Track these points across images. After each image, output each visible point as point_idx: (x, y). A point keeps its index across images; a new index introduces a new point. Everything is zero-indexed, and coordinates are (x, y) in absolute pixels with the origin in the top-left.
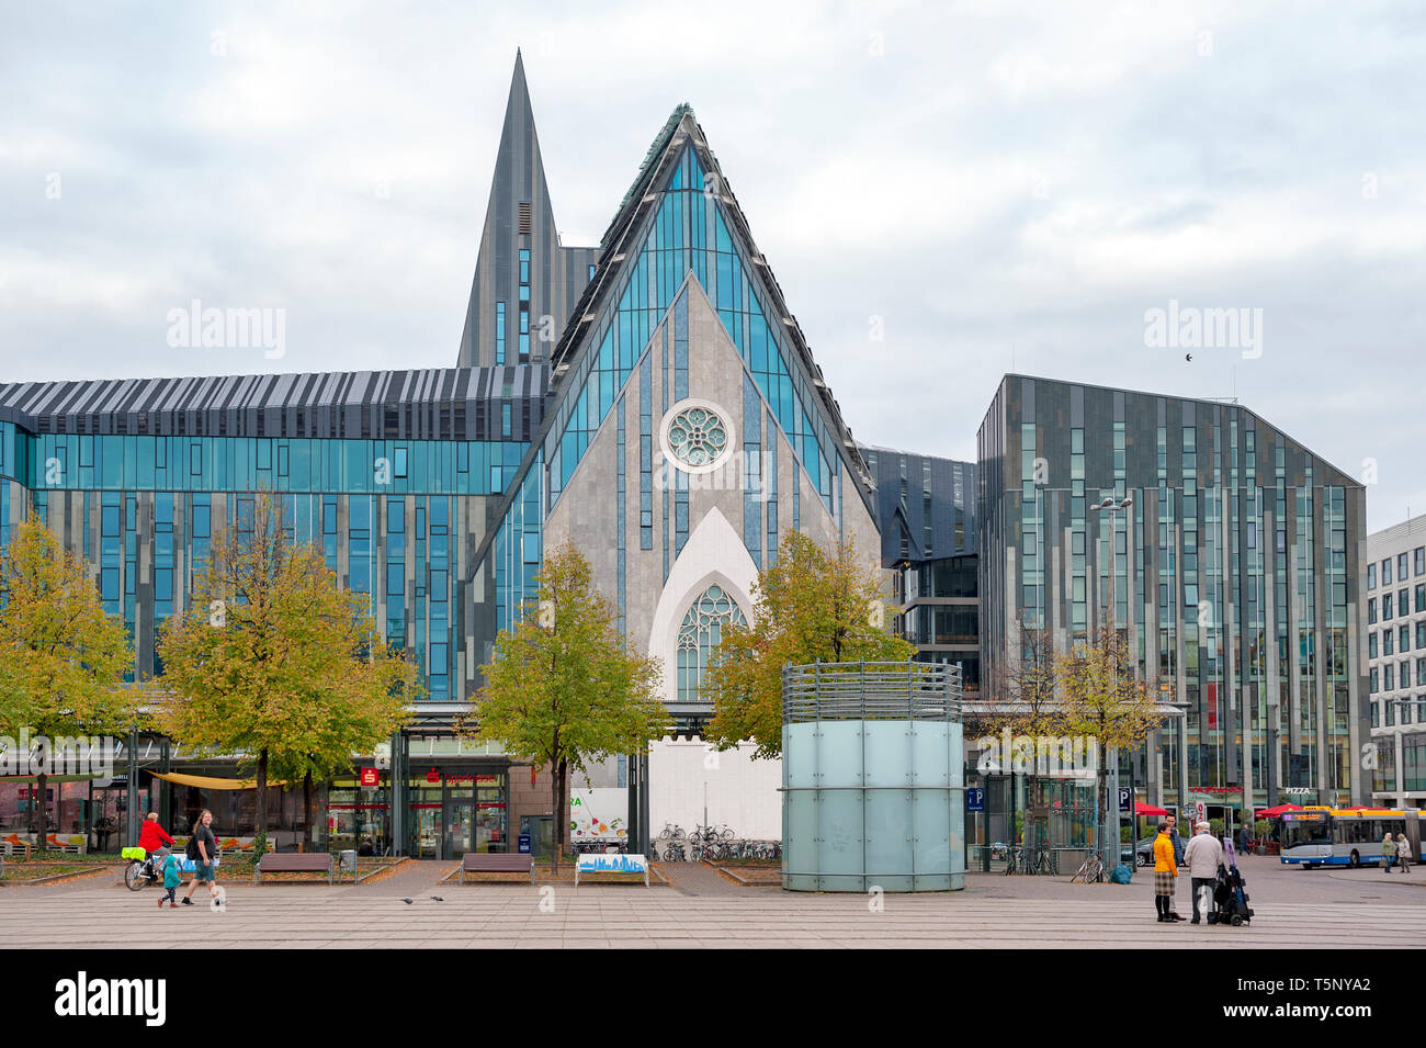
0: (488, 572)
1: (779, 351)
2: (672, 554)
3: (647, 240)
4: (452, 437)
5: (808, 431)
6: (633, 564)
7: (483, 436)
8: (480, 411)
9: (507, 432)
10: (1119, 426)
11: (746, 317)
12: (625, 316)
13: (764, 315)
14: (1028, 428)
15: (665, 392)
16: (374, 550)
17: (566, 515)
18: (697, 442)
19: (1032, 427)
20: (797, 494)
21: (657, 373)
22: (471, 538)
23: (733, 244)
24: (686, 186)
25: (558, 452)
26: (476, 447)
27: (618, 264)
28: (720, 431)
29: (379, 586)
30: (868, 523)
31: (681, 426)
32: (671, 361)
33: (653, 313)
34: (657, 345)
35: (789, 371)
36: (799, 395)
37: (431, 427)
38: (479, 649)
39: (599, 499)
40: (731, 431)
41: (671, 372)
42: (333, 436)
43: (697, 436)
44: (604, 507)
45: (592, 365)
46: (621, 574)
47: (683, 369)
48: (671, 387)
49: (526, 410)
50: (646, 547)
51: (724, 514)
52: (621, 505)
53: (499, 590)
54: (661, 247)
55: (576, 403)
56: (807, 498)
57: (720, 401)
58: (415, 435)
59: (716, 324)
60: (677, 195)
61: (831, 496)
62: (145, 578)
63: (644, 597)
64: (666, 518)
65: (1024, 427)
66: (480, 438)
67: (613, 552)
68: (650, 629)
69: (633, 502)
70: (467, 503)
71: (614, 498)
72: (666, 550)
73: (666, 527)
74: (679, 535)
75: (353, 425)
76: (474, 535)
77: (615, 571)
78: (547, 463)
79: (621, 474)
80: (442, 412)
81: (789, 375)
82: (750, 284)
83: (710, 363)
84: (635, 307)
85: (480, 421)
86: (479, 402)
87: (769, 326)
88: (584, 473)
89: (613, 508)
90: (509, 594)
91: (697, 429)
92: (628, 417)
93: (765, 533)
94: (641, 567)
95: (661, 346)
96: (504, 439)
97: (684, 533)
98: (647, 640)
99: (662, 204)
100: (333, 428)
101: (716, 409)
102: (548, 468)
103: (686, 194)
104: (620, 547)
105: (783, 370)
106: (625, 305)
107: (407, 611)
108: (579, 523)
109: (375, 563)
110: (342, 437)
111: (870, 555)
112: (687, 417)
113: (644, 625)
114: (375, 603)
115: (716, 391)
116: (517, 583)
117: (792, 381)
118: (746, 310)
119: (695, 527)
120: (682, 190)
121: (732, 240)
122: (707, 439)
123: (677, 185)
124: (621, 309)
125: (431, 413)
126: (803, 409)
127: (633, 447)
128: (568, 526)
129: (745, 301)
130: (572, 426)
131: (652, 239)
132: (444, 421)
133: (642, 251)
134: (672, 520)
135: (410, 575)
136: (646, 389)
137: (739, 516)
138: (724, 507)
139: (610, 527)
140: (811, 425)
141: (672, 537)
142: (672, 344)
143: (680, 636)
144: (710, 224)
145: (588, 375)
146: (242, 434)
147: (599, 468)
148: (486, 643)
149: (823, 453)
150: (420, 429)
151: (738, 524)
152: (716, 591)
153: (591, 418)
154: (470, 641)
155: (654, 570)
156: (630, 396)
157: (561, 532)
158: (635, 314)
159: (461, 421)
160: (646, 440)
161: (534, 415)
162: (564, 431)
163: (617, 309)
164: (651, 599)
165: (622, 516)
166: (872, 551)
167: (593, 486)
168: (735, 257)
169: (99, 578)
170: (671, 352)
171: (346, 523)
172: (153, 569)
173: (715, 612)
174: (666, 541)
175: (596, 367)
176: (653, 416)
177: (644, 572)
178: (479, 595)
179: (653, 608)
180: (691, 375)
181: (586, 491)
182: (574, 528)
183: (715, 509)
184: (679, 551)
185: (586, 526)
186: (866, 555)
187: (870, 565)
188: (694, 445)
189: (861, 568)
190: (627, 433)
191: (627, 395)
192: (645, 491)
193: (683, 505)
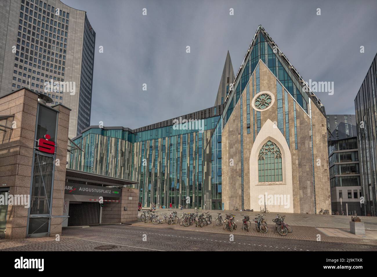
0: (210, 146)
2: (256, 134)
5: (298, 93)
6: (245, 138)
7: (210, 116)
8: (209, 111)
9: (215, 114)
11: (277, 68)
13: (283, 66)
15: (253, 92)
16: (187, 145)
17: (227, 129)
21: (251, 88)
23: (273, 52)
24: (259, 42)
25: (226, 114)
28: (269, 98)
29: (188, 153)
30: (321, 115)
31: (258, 100)
32: (255, 84)
33: (250, 74)
34: (251, 81)
36: (295, 84)
37: (199, 117)
38: (208, 164)
39: (236, 123)
40: (273, 97)
41: (255, 87)
44: (237, 125)
46: (242, 141)
47: (258, 85)
48: (255, 90)
49: (220, 108)
50: (248, 133)
51: (271, 120)
52: (242, 124)
53: (212, 150)
54: (253, 58)
55: (231, 103)
57: (270, 90)
59: (268, 71)
63: (248, 147)
64: (254, 125)
67: (239, 136)
68: (250, 154)
69: (245, 122)
70: (206, 132)
71: (240, 122)
72: (254, 133)
73: (254, 127)
76: (208, 139)
77: (240, 141)
79: (241, 116)
80: (201, 113)
81: (291, 80)
82: (279, 60)
83: (266, 81)
84: (246, 75)
85: (210, 113)
86: (209, 109)
87: (284, 69)
89: (239, 125)
90: (215, 151)
91: (263, 100)
92: (243, 101)
93: (284, 123)
95: (252, 81)
96: (215, 116)
97: (259, 128)
98: (249, 157)
101: (268, 93)
102: (224, 119)
103: (259, 44)
104: (242, 134)
107: (193, 158)
108: (231, 130)
109: (187, 148)
111: (322, 125)
112: (260, 97)
113: (248, 154)
114: (187, 157)
115: (268, 88)
116: (217, 148)
118: (277, 66)
119: (263, 125)
122: (266, 101)
125: (199, 114)
126: (297, 87)
127: (245, 108)
128: (228, 131)
129: (277, 64)
130: (230, 108)
131: (250, 58)
132: (202, 115)
134: (256, 125)
135: (194, 150)
136: (248, 93)
137: (276, 120)
138: (271, 118)
139: (239, 130)
140: (299, 91)
141: (256, 129)
142: (255, 80)
143: (259, 156)
144: (266, 48)
145: (234, 95)
147: (236, 115)
148: (209, 163)
149: (304, 98)
152: (269, 142)
153: (234, 104)
154: (206, 163)
155: (251, 139)
157: (226, 133)
160: (248, 106)
161: (222, 108)
162: (228, 110)
164: (250, 147)
165: (242, 126)
167: (234, 120)
168: (274, 54)
170: (255, 82)
171: (182, 141)
173: (269, 148)
174: (254, 131)
175: (236, 92)
176: (250, 99)
177: (248, 140)
178: (208, 152)
179: (251, 149)
180: (261, 86)
181: (233, 122)
182: (230, 131)
183: (269, 120)
184: (258, 133)
185: (233, 131)
186: (321, 125)
187: (323, 128)
188: (262, 104)
189: (319, 129)
190: (243, 105)
191: (243, 96)
192: (248, 119)
193: (259, 120)
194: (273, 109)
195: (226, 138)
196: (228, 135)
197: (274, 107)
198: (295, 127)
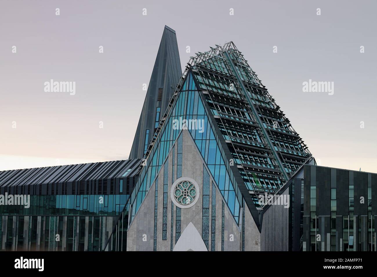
1: (221, 155)
2: (174, 242)
3: (172, 112)
4: (102, 193)
5: (231, 188)
6: (159, 246)
7: (113, 192)
8: (112, 183)
9: (121, 191)
10: (352, 187)
11: (208, 141)
12: (162, 143)
13: (216, 139)
14: (313, 188)
15: (173, 175)
16: (75, 237)
17: (136, 225)
18: (185, 195)
19: (315, 187)
20: (223, 216)
21: (170, 167)
23: (205, 111)
24: (187, 89)
25: (136, 200)
26: (111, 196)
28: (193, 190)
30: (255, 228)
31: (179, 189)
32: (176, 162)
33: (171, 142)
35: (225, 163)
36: (228, 173)
37: (95, 190)
39: (147, 219)
40: (198, 190)
41: (176, 166)
42: (63, 194)
43: (185, 193)
44: (149, 223)
45: (150, 164)
47: (179, 165)
48: (175, 173)
49: (128, 182)
50: (164, 238)
51: (194, 225)
52: (156, 222)
54: (176, 115)
55: (143, 180)
56: (227, 218)
57: (194, 178)
58: (90, 193)
59: (193, 146)
60: (184, 93)
61: (239, 217)
64: (172, 227)
65: (312, 188)
66: (112, 193)
67: (152, 241)
69: (160, 220)
70: (106, 219)
71: (153, 219)
72: (172, 240)
73: (172, 230)
74: (177, 234)
75: (69, 189)
76: (108, 232)
77: (153, 248)
78: (132, 204)
79: (156, 209)
80: (99, 184)
81: (225, 165)
82: (211, 127)
83: (190, 162)
84: (166, 140)
85: (112, 187)
86: (112, 179)
87: (218, 144)
88: (143, 209)
89: (153, 223)
91: (185, 190)
92: (159, 186)
93: (210, 233)
94: (163, 247)
95: (172, 156)
96: (120, 194)
97: (179, 234)
99: (179, 97)
100: (63, 190)
101: (193, 181)
102: (132, 206)
103: (187, 92)
104: (155, 239)
105: (222, 163)
106: (163, 139)
108: (140, 229)
109: (74, 242)
110: (66, 194)
111: (256, 242)
112: (181, 185)
115: (192, 174)
117: (226, 167)
118: (208, 138)
119: (183, 231)
120: (186, 91)
121: (205, 109)
122: (189, 194)
123: (184, 89)
124: (161, 141)
125: (95, 184)
126: (230, 179)
127: (160, 198)
128: (136, 230)
129: (208, 135)
130: (141, 190)
131: (174, 111)
132: (100, 187)
133: (170, 116)
134: (174, 227)
136: (166, 174)
137: (200, 226)
138: (194, 222)
139: (151, 230)
140: (233, 186)
141: (174, 235)
142: (176, 155)
144: (196, 104)
145: (148, 168)
146: (35, 194)
147: (148, 206)
149: (237, 197)
150: (91, 191)
151: (200, 229)
153: (147, 186)
155: (167, 248)
156: (160, 177)
157: (133, 233)
158: (166, 142)
159: (105, 188)
160: (165, 195)
161: (131, 184)
162: (138, 191)
163: (160, 140)
165: (155, 226)
166: (257, 241)
167: (145, 214)
168: (206, 116)
170: (176, 158)
171: (66, 228)
174: (172, 237)
175: (151, 165)
176: (168, 185)
180: (183, 167)
181: (143, 216)
183: (191, 223)
184: (177, 240)
185: (143, 230)
186: (254, 242)
187: (256, 246)
188: (184, 196)
189: (252, 248)
190: (159, 192)
191: (159, 177)
192: (165, 216)
193: (178, 222)
194: (197, 207)
195: (133, 240)
196: (135, 236)
197: (199, 206)
198: (223, 241)
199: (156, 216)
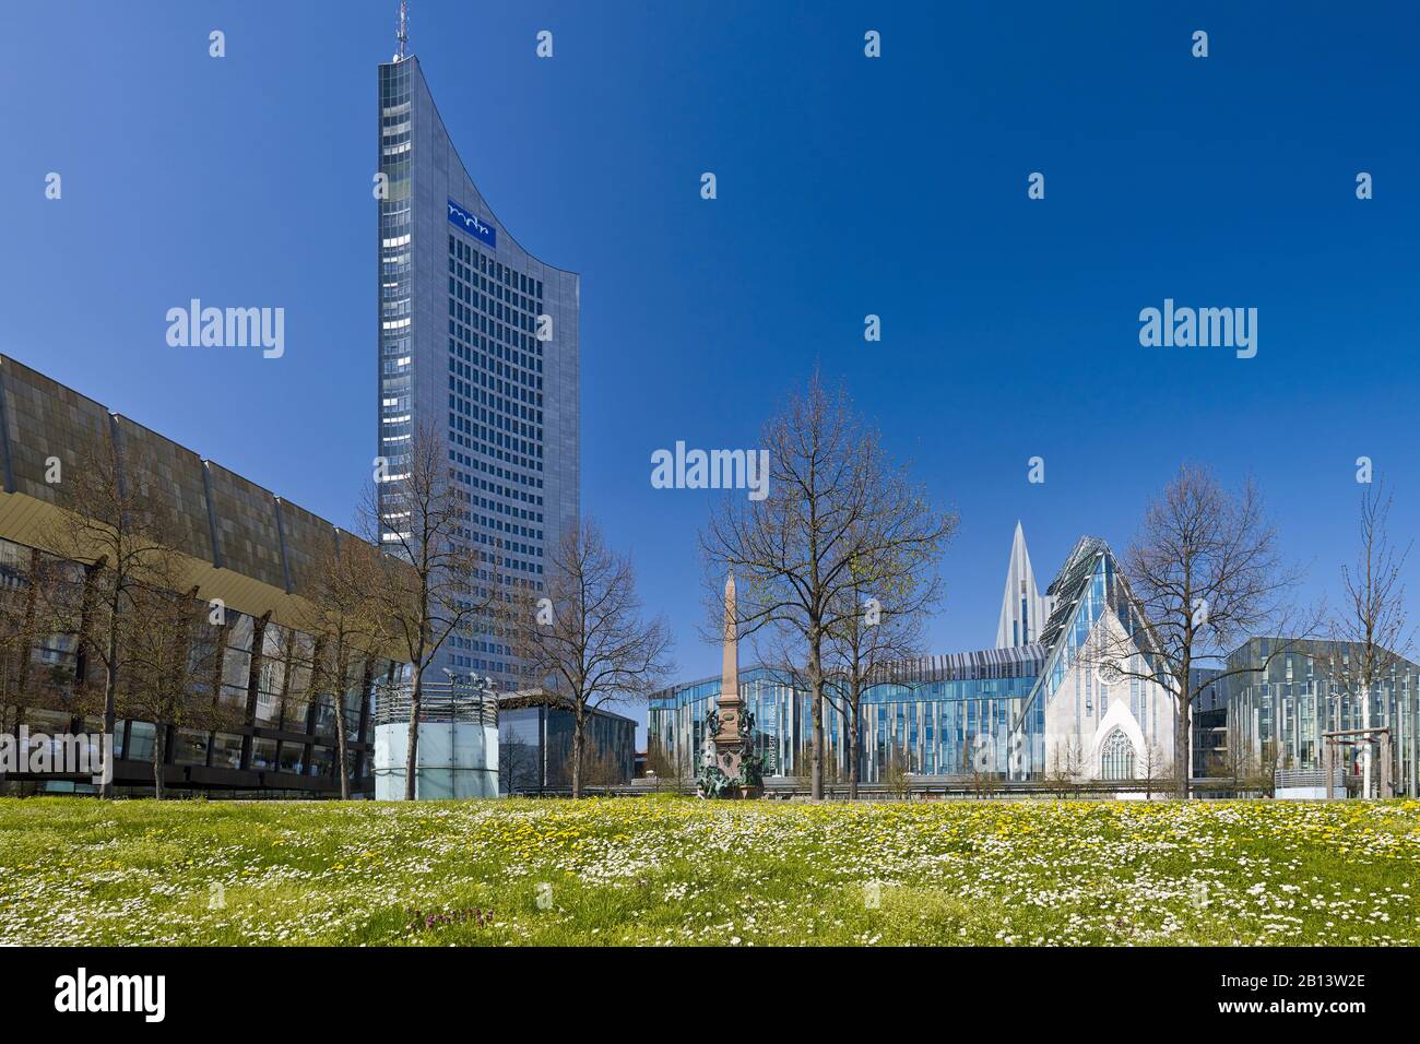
0: (1023, 727)
2: (1100, 718)
4: (1007, 676)
6: (1083, 722)
7: (1019, 676)
8: (1018, 666)
9: (1029, 673)
12: (1079, 625)
17: (1054, 705)
18: (1110, 673)
20: (1154, 691)
22: (1015, 715)
24: (1104, 571)
25: (1051, 681)
26: (1017, 680)
27: (1074, 605)
31: (1103, 667)
37: (998, 674)
39: (1069, 698)
42: (961, 679)
43: (1111, 670)
44: (1071, 700)
45: (1065, 645)
49: (1036, 664)
50: (1089, 716)
51: (1122, 701)
52: (1079, 700)
55: (1058, 660)
56: (1159, 692)
58: (992, 677)
60: (1100, 575)
62: (894, 734)
63: (1088, 736)
64: (1097, 705)
67: (1075, 717)
69: (1083, 698)
70: (1013, 701)
71: (1075, 697)
72: (1097, 716)
73: (1097, 708)
74: (1102, 710)
75: (968, 675)
76: (1016, 713)
77: (1076, 724)
78: (1047, 686)
79: (1078, 688)
80: (1002, 668)
84: (1083, 621)
85: (1018, 670)
86: (1018, 662)
88: (1063, 687)
89: (1075, 701)
93: (1140, 707)
94: (1087, 722)
96: (1027, 676)
97: (1105, 709)
100: (960, 676)
102: (1047, 688)
103: (1104, 574)
104: (1078, 716)
106: (1078, 621)
112: (1106, 663)
116: (1035, 731)
119: (1110, 706)
120: (1102, 573)
122: (1115, 671)
123: (1100, 571)
125: (998, 668)
127: (1083, 677)
128: (1054, 709)
130: (1057, 671)
132: (1004, 671)
134: (1100, 704)
137: (1129, 701)
138: (1122, 698)
139: (1074, 708)
141: (1100, 711)
143: (1103, 750)
145: (1063, 650)
147: (1069, 686)
150: (994, 675)
151: (1128, 705)
152: (1119, 732)
155: (1092, 724)
158: (1083, 624)
159: (1010, 671)
160: (1088, 674)
161: (1040, 666)
162: (1053, 673)
164: (1091, 736)
165: (1078, 704)
167: (1066, 692)
169: (878, 734)
172: (897, 731)
173: (1118, 740)
174: (1097, 712)
177: (1088, 726)
181: (1063, 696)
182: (1059, 709)
183: (1119, 700)
184: (1103, 716)
185: (1064, 710)
190: (1081, 671)
192: (1089, 694)
193: (1104, 697)
195: (1052, 717)
196: (1054, 713)
198: (1154, 714)
199: (1078, 694)
